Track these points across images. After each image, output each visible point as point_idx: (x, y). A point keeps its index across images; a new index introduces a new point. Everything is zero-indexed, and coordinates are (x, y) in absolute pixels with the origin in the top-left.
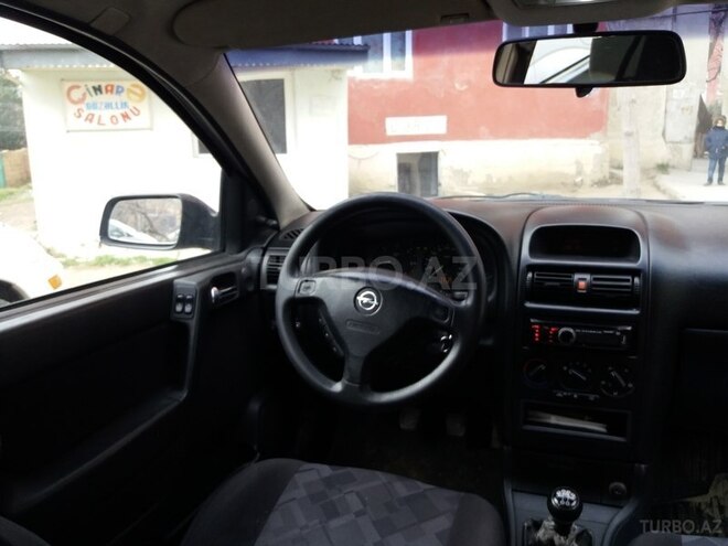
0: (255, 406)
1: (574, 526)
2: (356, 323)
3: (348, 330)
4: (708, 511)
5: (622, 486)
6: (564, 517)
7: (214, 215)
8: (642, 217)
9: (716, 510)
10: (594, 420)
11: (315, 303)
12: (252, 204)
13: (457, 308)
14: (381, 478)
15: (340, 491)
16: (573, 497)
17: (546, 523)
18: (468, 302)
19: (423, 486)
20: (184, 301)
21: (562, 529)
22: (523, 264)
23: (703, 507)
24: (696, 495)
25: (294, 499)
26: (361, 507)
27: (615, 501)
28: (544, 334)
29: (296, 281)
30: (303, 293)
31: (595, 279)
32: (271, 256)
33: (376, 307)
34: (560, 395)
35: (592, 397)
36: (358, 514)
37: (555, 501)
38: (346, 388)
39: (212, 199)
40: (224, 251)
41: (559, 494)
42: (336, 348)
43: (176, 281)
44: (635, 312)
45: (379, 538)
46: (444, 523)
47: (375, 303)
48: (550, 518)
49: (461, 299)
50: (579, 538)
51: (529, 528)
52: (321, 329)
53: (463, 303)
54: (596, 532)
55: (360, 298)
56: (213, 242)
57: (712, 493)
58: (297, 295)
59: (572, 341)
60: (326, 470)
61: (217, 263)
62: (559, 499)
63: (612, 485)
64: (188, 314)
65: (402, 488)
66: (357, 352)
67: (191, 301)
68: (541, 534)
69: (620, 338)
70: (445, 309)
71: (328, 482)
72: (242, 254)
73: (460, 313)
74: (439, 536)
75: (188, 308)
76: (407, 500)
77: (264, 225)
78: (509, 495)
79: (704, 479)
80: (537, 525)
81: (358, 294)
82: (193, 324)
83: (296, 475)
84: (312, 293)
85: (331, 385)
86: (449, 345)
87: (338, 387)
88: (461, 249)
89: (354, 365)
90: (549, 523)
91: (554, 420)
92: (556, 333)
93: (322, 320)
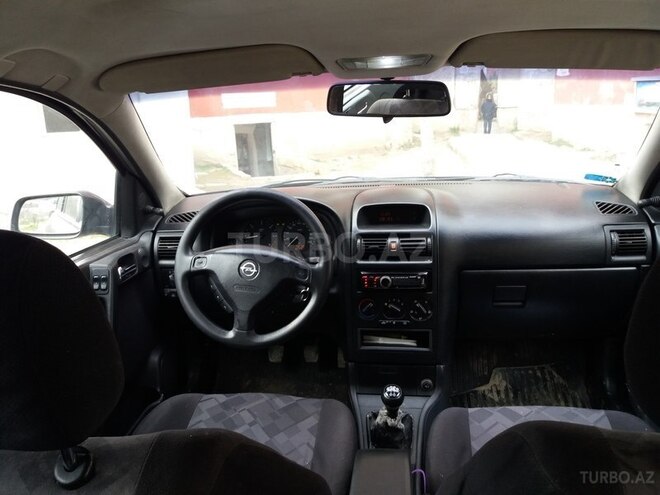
0: (155, 358)
1: (400, 411)
2: (240, 286)
3: (235, 292)
4: (490, 395)
5: (430, 381)
6: (393, 405)
7: (109, 207)
8: (431, 194)
9: (495, 394)
10: (409, 338)
11: (207, 274)
12: (142, 196)
13: (313, 270)
14: (264, 397)
15: (235, 410)
16: (397, 390)
17: (381, 412)
18: (320, 265)
19: (296, 398)
20: (99, 280)
21: (392, 414)
22: (354, 234)
23: (486, 393)
24: (481, 385)
25: (201, 421)
26: (252, 419)
27: (425, 392)
28: (371, 282)
29: (190, 258)
30: (197, 267)
31: (402, 241)
32: (161, 238)
33: (256, 273)
34: (384, 323)
35: (405, 323)
36: (251, 425)
37: (386, 395)
38: (237, 335)
39: (108, 195)
40: (120, 235)
41: (388, 389)
42: (227, 306)
43: (91, 265)
44: (429, 262)
45: (268, 439)
46: (312, 421)
47: (255, 270)
48: (384, 407)
49: (315, 263)
50: (403, 420)
51: (370, 418)
52: (212, 293)
53: (317, 266)
54: (414, 416)
55: (242, 268)
56: (110, 229)
57: (492, 382)
58: (192, 269)
59: (390, 284)
60: (222, 398)
61: (118, 246)
62: (389, 393)
63: (423, 382)
64: (104, 290)
65: (280, 401)
66: (243, 308)
67: (105, 280)
68: (379, 420)
69: (420, 281)
70: (305, 270)
71: (225, 405)
72: (136, 237)
73: (315, 272)
74: (311, 430)
75: (103, 286)
76: (285, 410)
77: (152, 212)
78: (354, 396)
79: (486, 373)
80: (375, 416)
81: (240, 265)
82: (109, 298)
83: (199, 404)
84: (204, 266)
85: (225, 334)
86: (308, 296)
87: (231, 334)
88: (313, 228)
89: (241, 318)
90: (384, 411)
91: (381, 341)
92: (378, 280)
93: (214, 286)
